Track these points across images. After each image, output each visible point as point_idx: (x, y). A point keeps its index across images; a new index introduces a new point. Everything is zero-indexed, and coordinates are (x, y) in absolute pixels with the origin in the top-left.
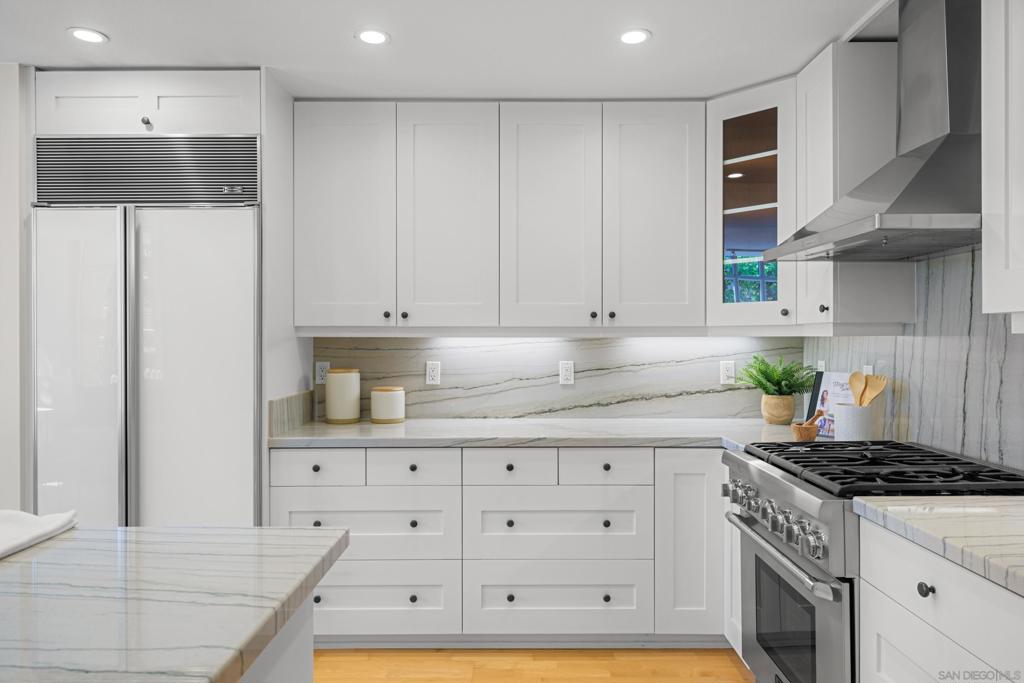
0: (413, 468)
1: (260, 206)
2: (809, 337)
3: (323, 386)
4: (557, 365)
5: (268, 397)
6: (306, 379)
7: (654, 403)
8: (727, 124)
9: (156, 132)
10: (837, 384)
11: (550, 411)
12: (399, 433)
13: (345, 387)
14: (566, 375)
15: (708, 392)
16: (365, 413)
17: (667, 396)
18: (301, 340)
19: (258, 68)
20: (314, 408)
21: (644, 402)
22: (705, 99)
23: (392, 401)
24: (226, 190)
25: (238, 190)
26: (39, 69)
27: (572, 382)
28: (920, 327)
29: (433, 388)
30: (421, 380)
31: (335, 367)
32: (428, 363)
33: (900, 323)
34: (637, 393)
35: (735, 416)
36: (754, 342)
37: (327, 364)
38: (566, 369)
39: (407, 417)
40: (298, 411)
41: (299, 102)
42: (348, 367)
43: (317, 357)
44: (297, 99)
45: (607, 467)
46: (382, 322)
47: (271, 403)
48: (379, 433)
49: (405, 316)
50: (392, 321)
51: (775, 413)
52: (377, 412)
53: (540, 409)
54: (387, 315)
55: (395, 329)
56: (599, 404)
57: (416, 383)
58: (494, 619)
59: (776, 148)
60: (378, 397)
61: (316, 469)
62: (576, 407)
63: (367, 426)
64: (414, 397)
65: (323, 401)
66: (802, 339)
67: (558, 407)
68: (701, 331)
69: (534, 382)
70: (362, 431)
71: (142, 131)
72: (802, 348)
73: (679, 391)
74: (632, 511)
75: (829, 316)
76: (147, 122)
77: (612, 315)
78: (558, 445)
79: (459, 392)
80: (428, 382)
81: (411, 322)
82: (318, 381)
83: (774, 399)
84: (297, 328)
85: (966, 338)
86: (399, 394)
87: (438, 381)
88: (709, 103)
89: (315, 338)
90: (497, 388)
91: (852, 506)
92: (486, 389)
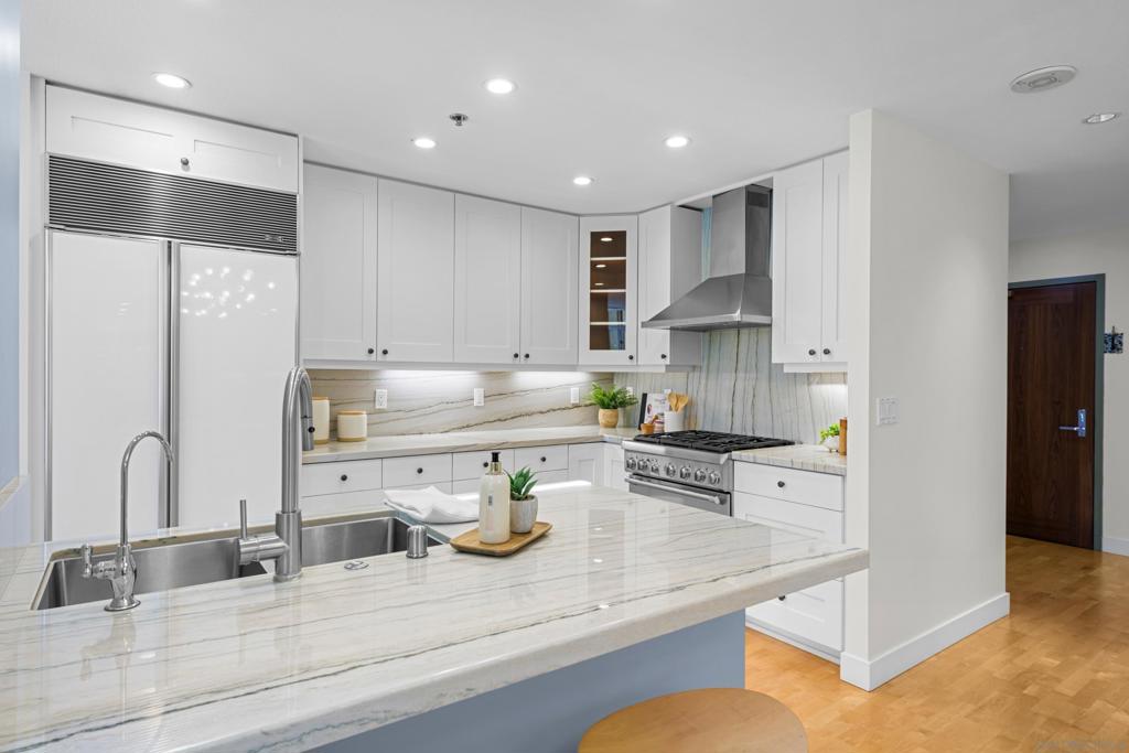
1: (298, 254)
2: (619, 373)
4: (472, 392)
8: (593, 235)
9: (194, 175)
10: (656, 400)
11: (468, 426)
12: (363, 448)
14: (478, 399)
15: (564, 409)
16: (334, 433)
17: (541, 413)
19: (295, 135)
22: (578, 216)
23: (357, 422)
24: (268, 238)
25: (280, 239)
26: (48, 82)
27: (483, 404)
28: (704, 368)
29: (381, 411)
30: (371, 405)
32: (378, 391)
33: (689, 366)
34: (524, 410)
35: (577, 424)
36: (588, 375)
38: (478, 395)
39: (369, 435)
45: (544, 459)
46: (364, 356)
48: (346, 450)
49: (385, 352)
50: (372, 357)
51: (610, 420)
52: (343, 433)
53: (460, 425)
54: (370, 351)
55: (373, 362)
56: (499, 420)
57: (366, 407)
59: (625, 256)
60: (342, 419)
61: (344, 478)
62: (484, 423)
63: (337, 445)
66: (613, 374)
67: (472, 423)
68: (574, 368)
69: (458, 405)
70: (332, 450)
72: (612, 380)
73: (547, 409)
75: (667, 361)
76: (185, 163)
77: (527, 356)
79: (400, 414)
80: (377, 407)
81: (383, 357)
83: (608, 412)
85: (734, 374)
86: (362, 417)
87: (385, 406)
88: (582, 219)
90: (430, 410)
92: (419, 412)
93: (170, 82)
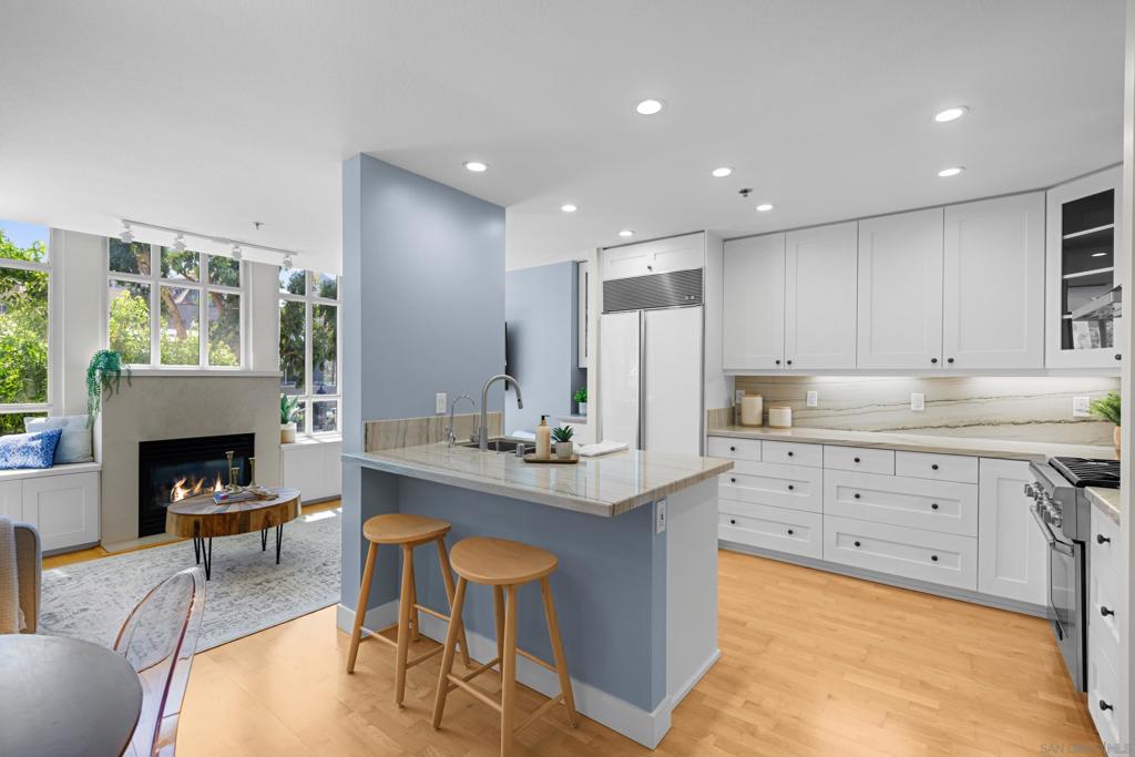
0: (790, 454)
1: (704, 305)
3: (740, 405)
4: (910, 397)
5: (707, 408)
6: (730, 400)
7: (1002, 428)
8: (1066, 207)
9: (654, 272)
11: (903, 429)
12: (788, 433)
13: (753, 406)
14: (917, 404)
15: (1060, 422)
16: (765, 421)
17: (1014, 424)
18: (728, 378)
19: (703, 231)
20: (734, 417)
21: (990, 427)
22: (1046, 189)
23: (783, 415)
24: (687, 298)
25: (693, 298)
26: (605, 248)
27: (922, 408)
29: (812, 409)
30: (803, 403)
31: (747, 393)
32: (808, 392)
37: (743, 392)
38: (917, 399)
39: (793, 426)
40: (724, 418)
41: (727, 243)
42: (755, 394)
43: (737, 387)
44: (725, 240)
45: (935, 467)
46: (775, 366)
47: (709, 412)
48: (775, 433)
49: (789, 363)
50: (781, 366)
52: (772, 421)
54: (778, 362)
55: (784, 371)
56: (947, 426)
57: (799, 405)
58: (845, 556)
59: (1112, 222)
60: (773, 412)
61: (733, 449)
62: (925, 427)
63: (766, 429)
64: (798, 414)
65: (740, 414)
67: (910, 426)
68: (1043, 371)
69: (890, 408)
70: (764, 431)
71: (648, 273)
73: (1027, 420)
74: (958, 501)
76: (650, 268)
77: (951, 361)
78: (895, 449)
79: (831, 412)
80: (809, 405)
81: (793, 366)
82: (738, 402)
84: (725, 371)
86: (787, 412)
87: (815, 404)
88: (1049, 192)
89: (736, 377)
90: (858, 411)
91: (1083, 493)
92: (851, 411)
93: (626, 234)
